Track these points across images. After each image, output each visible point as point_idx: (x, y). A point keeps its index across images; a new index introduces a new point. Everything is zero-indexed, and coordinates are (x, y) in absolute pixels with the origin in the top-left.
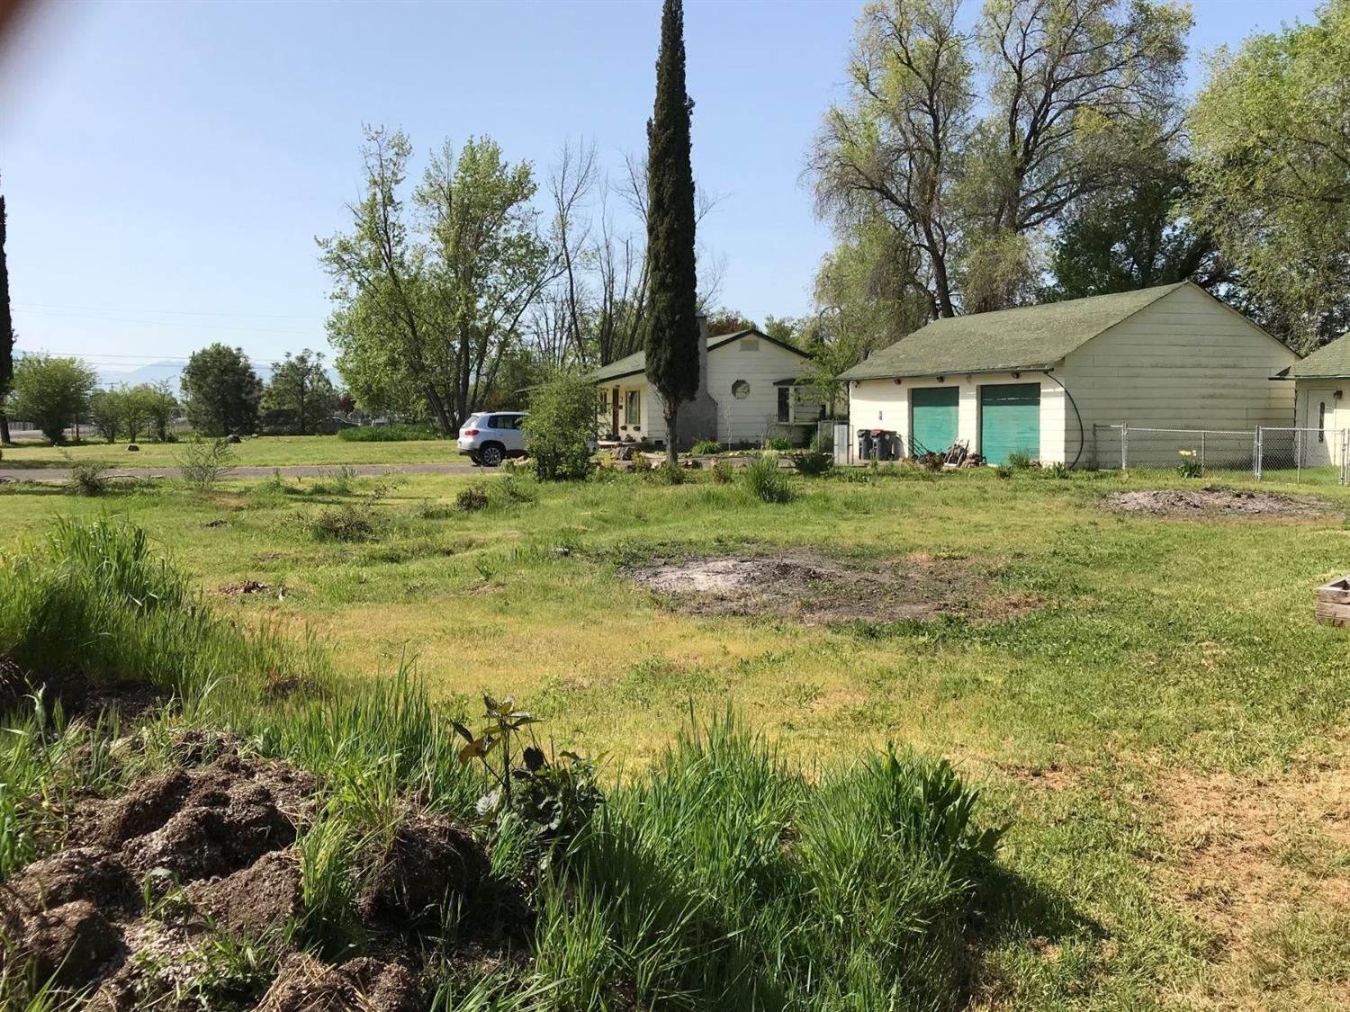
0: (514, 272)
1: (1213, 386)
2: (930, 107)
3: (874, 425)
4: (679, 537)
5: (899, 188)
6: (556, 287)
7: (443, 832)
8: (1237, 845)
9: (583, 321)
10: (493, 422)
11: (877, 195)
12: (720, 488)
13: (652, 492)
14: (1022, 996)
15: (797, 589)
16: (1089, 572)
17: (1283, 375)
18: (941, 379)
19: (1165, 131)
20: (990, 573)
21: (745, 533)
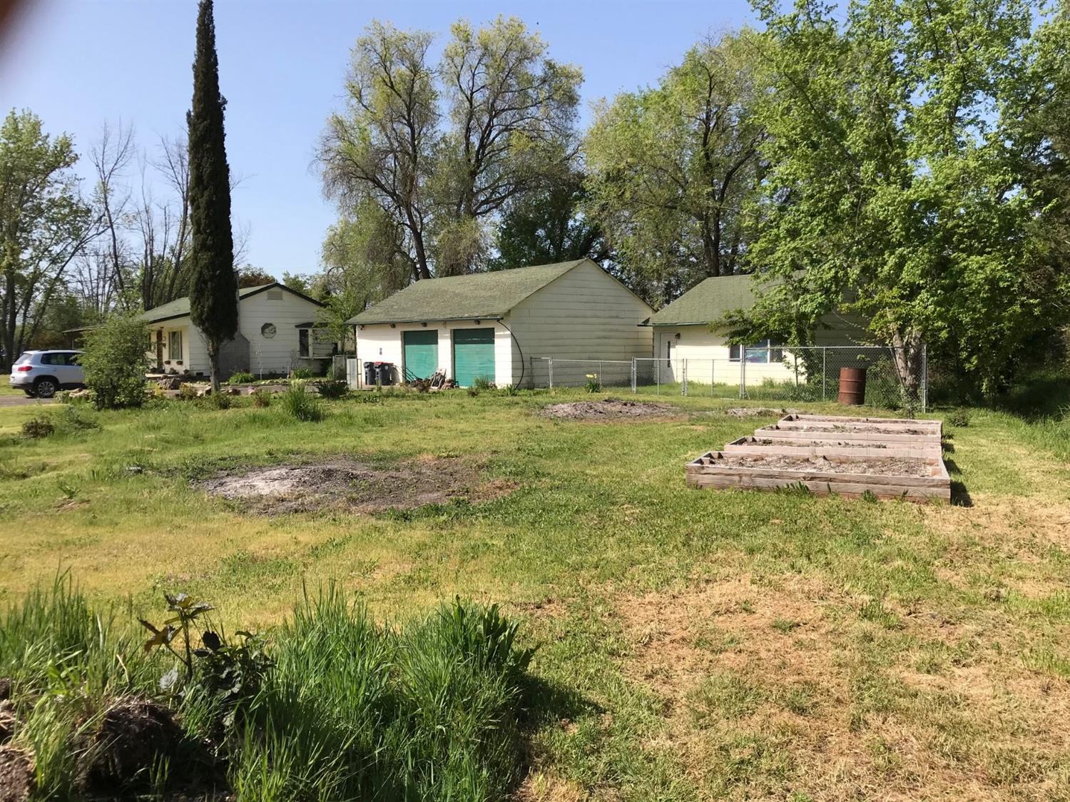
0: (59, 228)
1: (604, 330)
2: (408, 121)
3: (376, 359)
4: (236, 453)
5: (387, 180)
6: (100, 242)
7: (144, 709)
8: (667, 639)
9: (125, 272)
10: (46, 360)
11: (370, 184)
12: (262, 411)
13: (206, 416)
14: (560, 761)
15: (339, 487)
16: (543, 461)
17: (646, 323)
18: (425, 324)
19: (568, 153)
20: (479, 466)
21: (291, 446)
